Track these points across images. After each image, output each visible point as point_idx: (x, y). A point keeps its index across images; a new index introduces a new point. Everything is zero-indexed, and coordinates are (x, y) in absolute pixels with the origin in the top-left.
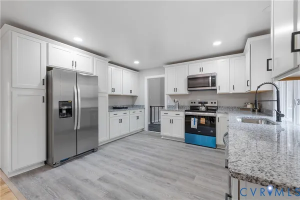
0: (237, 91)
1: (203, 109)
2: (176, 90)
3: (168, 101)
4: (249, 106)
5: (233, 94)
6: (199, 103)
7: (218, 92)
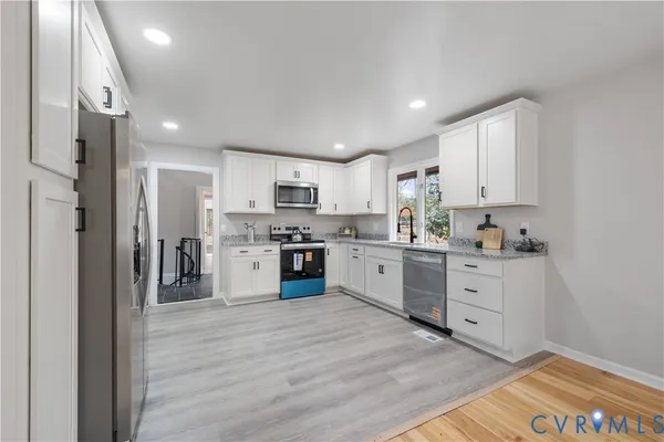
0: (340, 212)
1: (299, 238)
2: (252, 204)
3: (223, 226)
4: (347, 232)
5: (335, 216)
6: (287, 229)
7: (319, 212)
